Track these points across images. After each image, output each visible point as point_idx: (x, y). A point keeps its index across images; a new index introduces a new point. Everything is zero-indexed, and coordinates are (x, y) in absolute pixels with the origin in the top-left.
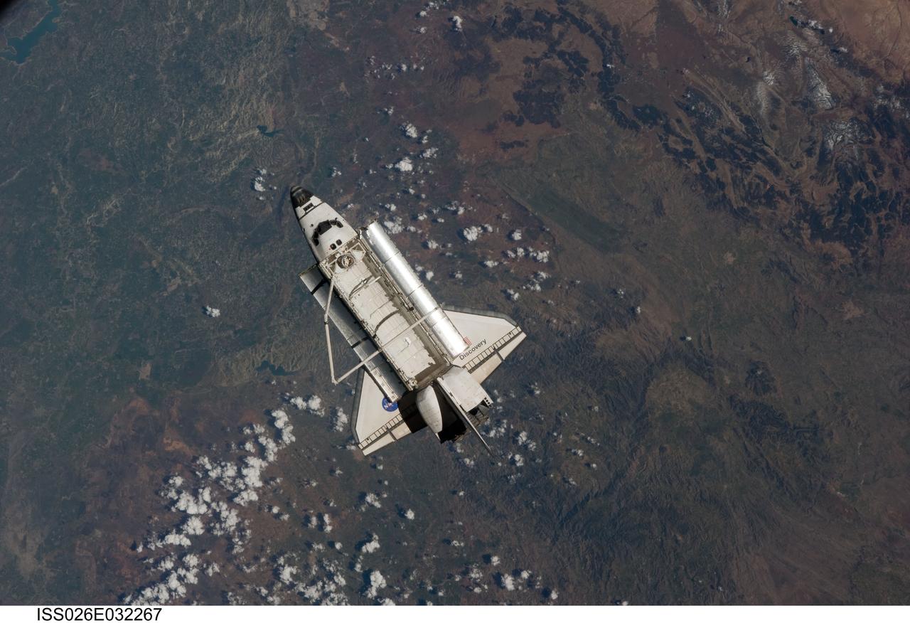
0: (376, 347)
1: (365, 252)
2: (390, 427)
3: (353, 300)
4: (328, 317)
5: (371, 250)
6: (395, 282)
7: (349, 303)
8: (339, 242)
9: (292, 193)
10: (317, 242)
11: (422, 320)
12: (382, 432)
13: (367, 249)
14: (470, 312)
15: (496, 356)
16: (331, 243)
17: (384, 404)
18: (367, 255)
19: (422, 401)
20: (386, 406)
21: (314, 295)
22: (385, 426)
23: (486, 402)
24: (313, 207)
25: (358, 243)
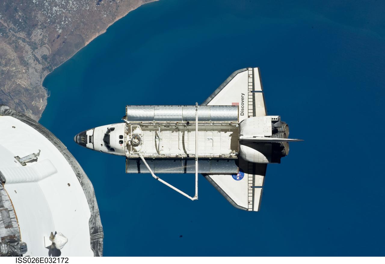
1: (139, 126)
2: (252, 185)
3: (161, 153)
4: (155, 174)
5: (140, 122)
6: (169, 122)
7: (160, 156)
8: (121, 137)
10: (112, 150)
12: (251, 191)
13: (138, 124)
15: (256, 94)
16: (118, 142)
17: (235, 179)
20: (238, 178)
21: (141, 172)
22: (249, 187)
23: (275, 120)
24: (92, 137)
25: (132, 126)
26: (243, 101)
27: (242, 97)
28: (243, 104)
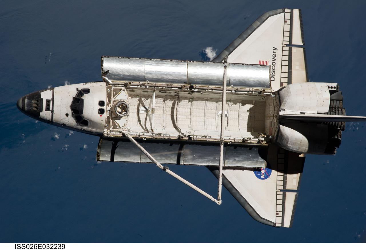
0: (217, 144)
1: (124, 88)
2: (281, 187)
3: (156, 132)
4: (161, 163)
5: (127, 82)
6: (169, 84)
7: (155, 137)
8: (102, 103)
9: (22, 110)
10: (85, 122)
11: (225, 87)
12: (281, 197)
13: (125, 85)
14: (241, 41)
15: (294, 50)
16: (97, 111)
17: (259, 177)
18: (127, 89)
19: (288, 142)
20: (262, 176)
22: (278, 190)
23: (333, 89)
24: (51, 102)
25: (113, 88)
26: (275, 60)
27: (274, 53)
28: (274, 64)
